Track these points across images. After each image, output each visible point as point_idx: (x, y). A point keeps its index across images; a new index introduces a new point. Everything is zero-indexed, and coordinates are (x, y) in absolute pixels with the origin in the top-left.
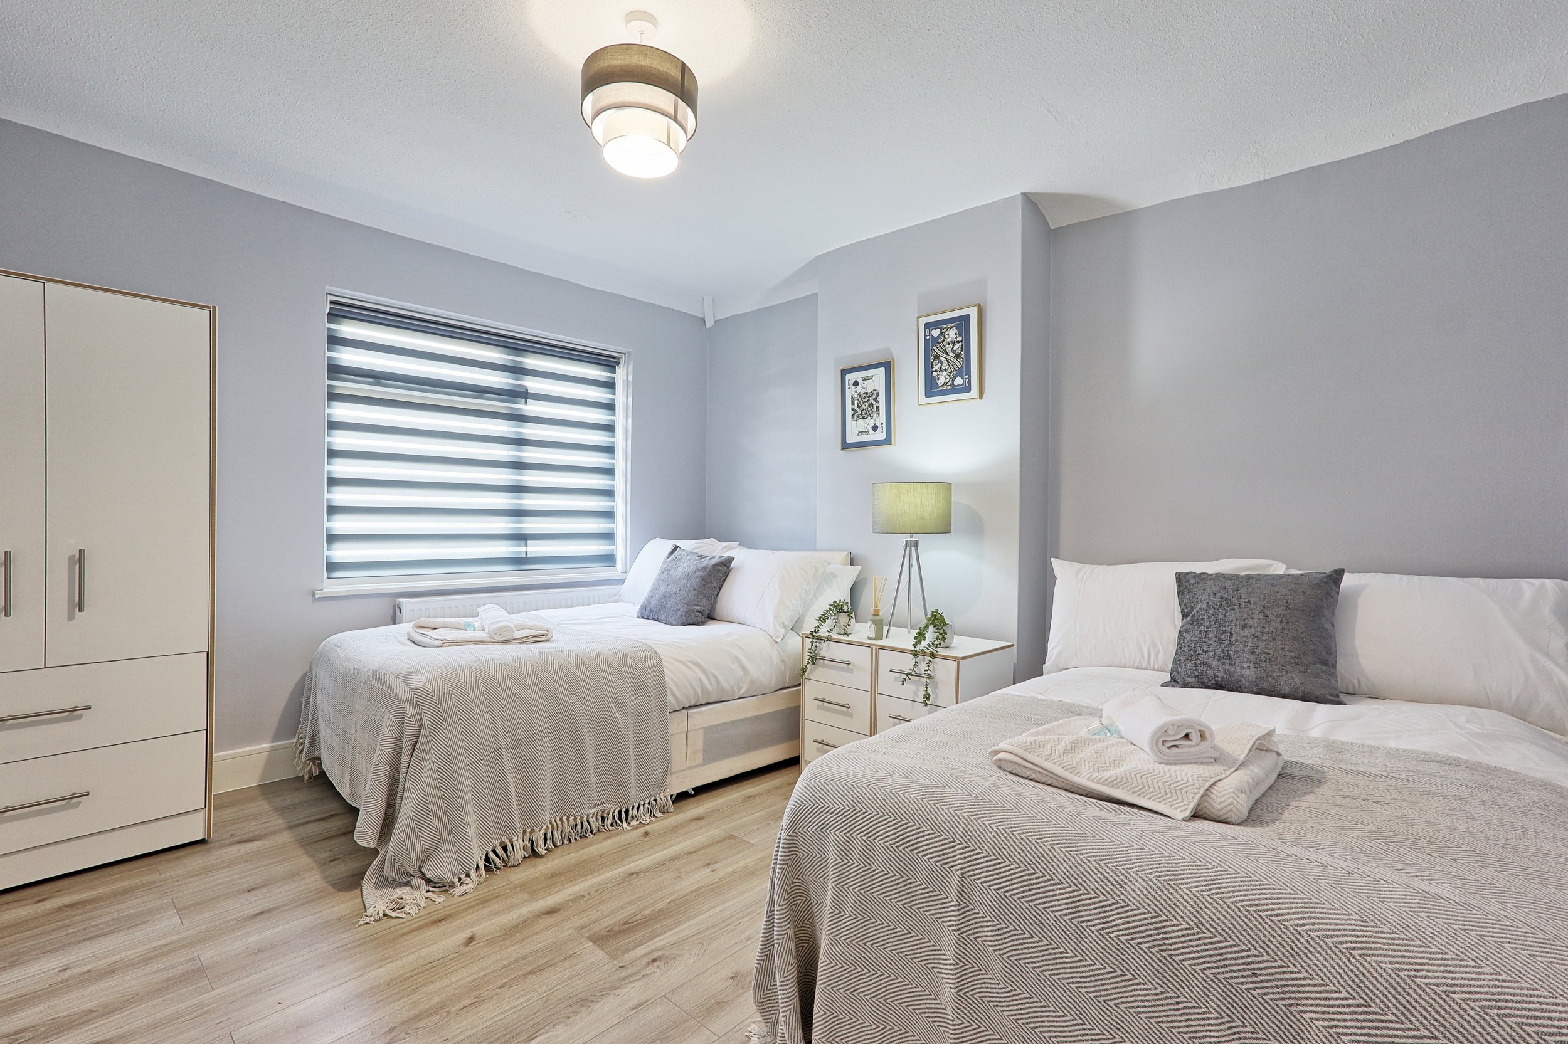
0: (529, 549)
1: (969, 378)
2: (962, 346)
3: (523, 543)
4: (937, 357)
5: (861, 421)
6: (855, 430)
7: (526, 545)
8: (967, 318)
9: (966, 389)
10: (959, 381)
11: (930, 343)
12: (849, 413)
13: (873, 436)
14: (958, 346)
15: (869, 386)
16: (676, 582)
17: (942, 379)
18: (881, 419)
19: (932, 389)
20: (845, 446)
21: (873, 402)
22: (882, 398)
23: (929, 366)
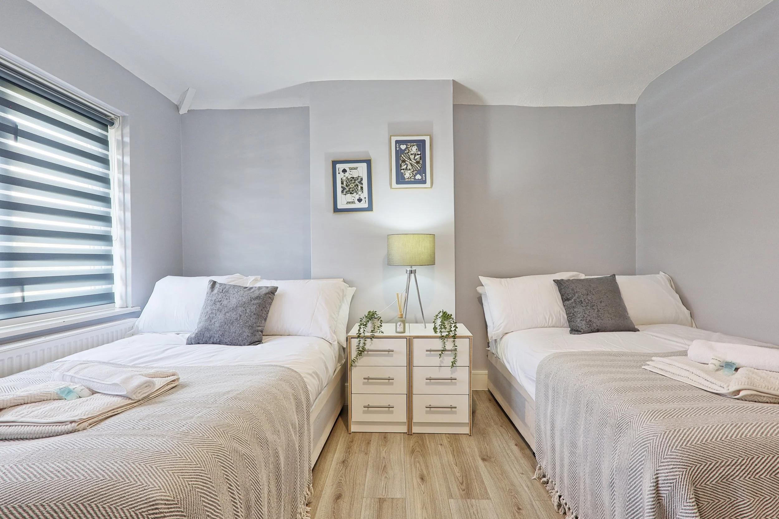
0: (26, 294)
1: (425, 176)
2: (421, 157)
3: (18, 288)
4: (404, 161)
5: (349, 195)
6: (343, 201)
7: (23, 291)
8: (424, 141)
9: (424, 182)
10: (418, 177)
11: (399, 153)
12: (339, 189)
13: (358, 205)
14: (417, 157)
15: (355, 174)
16: (234, 309)
17: (407, 175)
18: (365, 194)
19: (400, 179)
20: (336, 210)
21: (358, 184)
22: (365, 182)
23: (398, 167)
